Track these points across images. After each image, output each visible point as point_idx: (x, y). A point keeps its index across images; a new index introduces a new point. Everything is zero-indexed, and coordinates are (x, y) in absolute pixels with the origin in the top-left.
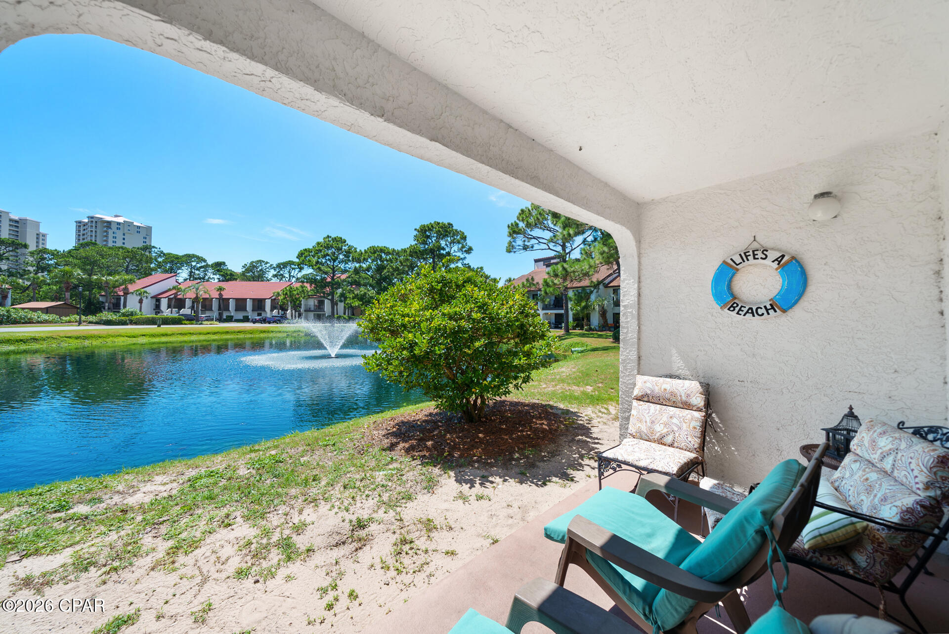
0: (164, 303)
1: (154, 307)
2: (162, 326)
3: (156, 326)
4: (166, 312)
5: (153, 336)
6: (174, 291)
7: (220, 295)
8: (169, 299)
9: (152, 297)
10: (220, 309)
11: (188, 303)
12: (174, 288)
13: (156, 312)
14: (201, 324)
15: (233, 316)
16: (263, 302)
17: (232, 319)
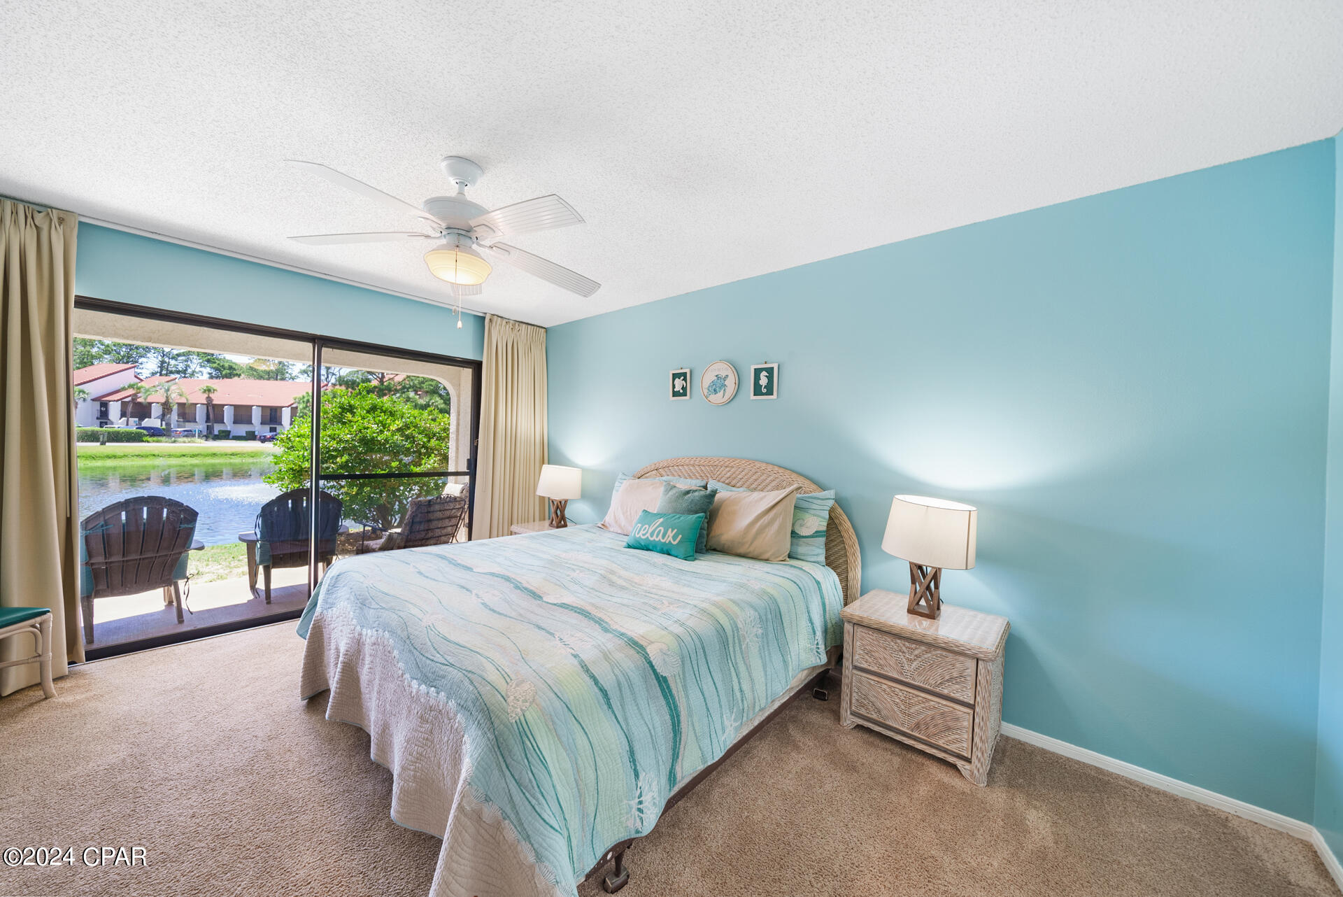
0: (114, 410)
1: (97, 414)
2: (107, 444)
3: (98, 444)
4: (118, 423)
5: (93, 458)
6: (131, 392)
7: (209, 398)
8: (122, 402)
9: (93, 400)
10: (208, 420)
11: (156, 410)
12: (131, 386)
13: (101, 423)
14: (174, 442)
15: (229, 432)
16: (278, 410)
17: (229, 435)
